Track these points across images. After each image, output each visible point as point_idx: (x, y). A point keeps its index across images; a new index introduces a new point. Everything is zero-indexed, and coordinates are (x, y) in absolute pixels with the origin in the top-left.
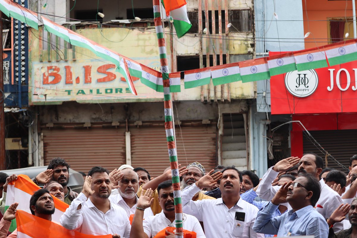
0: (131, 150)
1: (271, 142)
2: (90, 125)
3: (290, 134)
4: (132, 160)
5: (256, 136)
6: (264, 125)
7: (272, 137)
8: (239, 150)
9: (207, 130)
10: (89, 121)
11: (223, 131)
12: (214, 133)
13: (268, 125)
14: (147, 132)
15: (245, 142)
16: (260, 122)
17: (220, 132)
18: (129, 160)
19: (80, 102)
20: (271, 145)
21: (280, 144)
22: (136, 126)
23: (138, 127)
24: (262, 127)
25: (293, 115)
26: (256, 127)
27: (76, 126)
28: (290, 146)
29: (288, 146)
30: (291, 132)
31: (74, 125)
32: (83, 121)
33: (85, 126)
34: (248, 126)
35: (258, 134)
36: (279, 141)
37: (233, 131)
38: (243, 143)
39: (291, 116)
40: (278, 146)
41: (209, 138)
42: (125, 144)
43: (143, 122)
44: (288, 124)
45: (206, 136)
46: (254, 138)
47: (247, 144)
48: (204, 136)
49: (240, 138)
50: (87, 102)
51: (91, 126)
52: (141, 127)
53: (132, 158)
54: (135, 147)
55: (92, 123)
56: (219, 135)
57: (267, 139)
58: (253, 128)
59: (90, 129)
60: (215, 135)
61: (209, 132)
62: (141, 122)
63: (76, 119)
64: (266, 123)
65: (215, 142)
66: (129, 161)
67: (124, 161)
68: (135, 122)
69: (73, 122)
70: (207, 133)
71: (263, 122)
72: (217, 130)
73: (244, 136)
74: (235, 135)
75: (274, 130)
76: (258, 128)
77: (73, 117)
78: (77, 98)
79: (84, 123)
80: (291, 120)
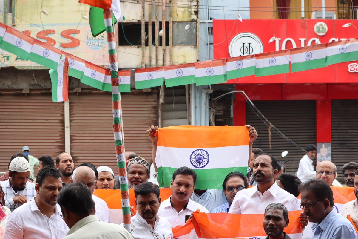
0: (70, 117)
1: (213, 112)
2: (28, 92)
3: (232, 103)
4: (70, 128)
5: (198, 105)
6: (207, 94)
7: (215, 107)
8: (180, 118)
9: (148, 99)
10: (28, 88)
11: (164, 100)
12: (155, 101)
13: (210, 94)
14: (86, 99)
15: (187, 111)
16: (202, 91)
17: (161, 101)
18: (67, 127)
19: (19, 68)
20: (213, 115)
21: (222, 114)
22: (76, 93)
23: (77, 94)
24: (204, 96)
25: (236, 84)
26: (198, 96)
27: (14, 92)
28: (232, 116)
29: (230, 115)
30: (234, 101)
31: (12, 91)
32: (21, 87)
33: (23, 92)
34: (189, 95)
35: (200, 103)
36: (221, 110)
37: (174, 99)
38: (184, 112)
39: (234, 85)
40: (221, 116)
41: (150, 106)
42: (63, 111)
43: (82, 89)
44: (231, 94)
45: (146, 105)
46: (196, 107)
47: (189, 113)
48: (145, 105)
49: (181, 106)
50: (26, 68)
51: (30, 92)
52: (80, 94)
53: (70, 125)
54: (74, 114)
55: (30, 90)
56: (160, 103)
57: (209, 109)
58: (195, 97)
59: (29, 95)
60: (156, 103)
61: (149, 100)
62: (80, 89)
63: (14, 85)
64: (209, 92)
65: (156, 111)
66: (67, 129)
67: (62, 128)
68: (75, 89)
69: (11, 88)
70: (148, 102)
71: (205, 91)
72: (158, 97)
73: (185, 104)
74: (176, 103)
75: (216, 100)
76: (200, 97)
77: (12, 83)
78: (15, 64)
79: (22, 89)
80: (234, 90)
